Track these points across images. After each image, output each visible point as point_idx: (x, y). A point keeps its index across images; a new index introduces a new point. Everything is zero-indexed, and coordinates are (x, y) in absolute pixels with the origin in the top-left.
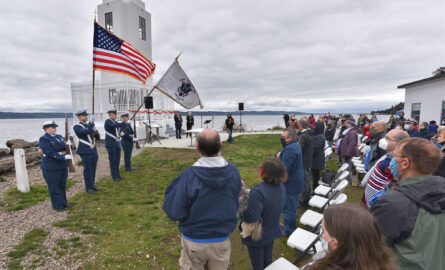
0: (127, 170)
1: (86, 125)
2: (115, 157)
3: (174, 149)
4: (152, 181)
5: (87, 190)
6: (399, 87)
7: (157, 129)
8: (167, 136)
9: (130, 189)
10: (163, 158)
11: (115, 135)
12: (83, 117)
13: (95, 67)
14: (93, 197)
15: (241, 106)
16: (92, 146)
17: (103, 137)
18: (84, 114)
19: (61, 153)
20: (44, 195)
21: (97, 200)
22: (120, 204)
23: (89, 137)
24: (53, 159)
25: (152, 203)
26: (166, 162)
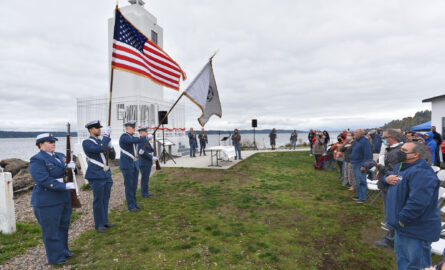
0: (143, 196)
1: (98, 141)
2: (132, 181)
3: (193, 169)
4: (178, 211)
5: (97, 228)
6: (424, 101)
7: (170, 146)
8: (180, 154)
9: (154, 224)
10: (183, 180)
11: (132, 153)
12: (95, 130)
13: (114, 64)
14: (105, 238)
15: (255, 123)
16: (106, 168)
17: (118, 156)
18: (97, 126)
19: (61, 180)
20: (36, 236)
21: (111, 243)
22: (145, 250)
23: (102, 155)
24: (49, 189)
25: (189, 247)
26: (188, 185)
